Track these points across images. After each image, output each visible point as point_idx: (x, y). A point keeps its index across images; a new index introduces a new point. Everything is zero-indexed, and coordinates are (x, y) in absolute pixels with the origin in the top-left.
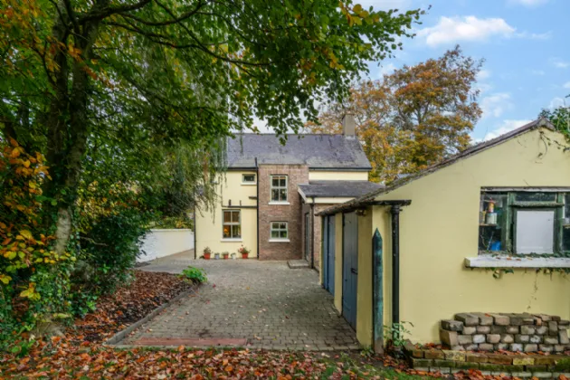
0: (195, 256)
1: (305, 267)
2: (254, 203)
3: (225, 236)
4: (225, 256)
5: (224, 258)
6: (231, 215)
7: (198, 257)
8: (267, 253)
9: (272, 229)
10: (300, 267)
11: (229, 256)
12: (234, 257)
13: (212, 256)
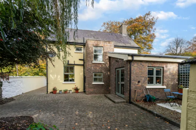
0: (47, 92)
1: (124, 102)
2: (82, 63)
3: (65, 81)
4: (66, 92)
5: (65, 93)
6: (69, 69)
7: (49, 92)
8: (91, 90)
9: (94, 77)
10: (121, 102)
11: (68, 92)
12: (71, 92)
13: (58, 92)
